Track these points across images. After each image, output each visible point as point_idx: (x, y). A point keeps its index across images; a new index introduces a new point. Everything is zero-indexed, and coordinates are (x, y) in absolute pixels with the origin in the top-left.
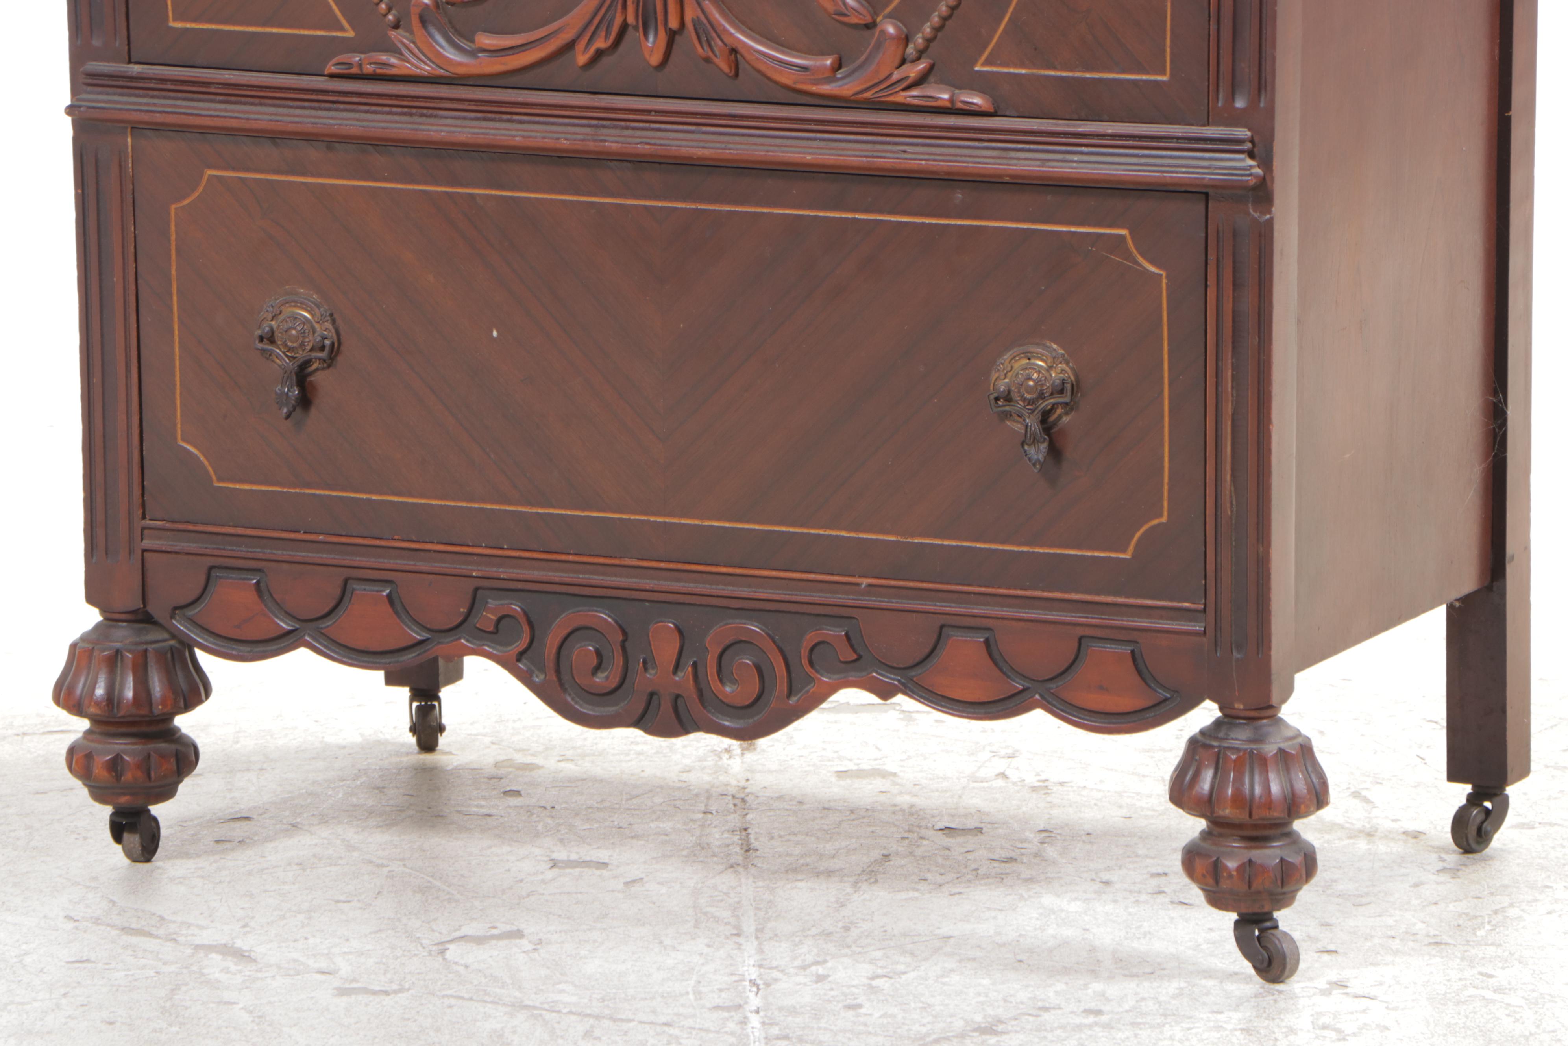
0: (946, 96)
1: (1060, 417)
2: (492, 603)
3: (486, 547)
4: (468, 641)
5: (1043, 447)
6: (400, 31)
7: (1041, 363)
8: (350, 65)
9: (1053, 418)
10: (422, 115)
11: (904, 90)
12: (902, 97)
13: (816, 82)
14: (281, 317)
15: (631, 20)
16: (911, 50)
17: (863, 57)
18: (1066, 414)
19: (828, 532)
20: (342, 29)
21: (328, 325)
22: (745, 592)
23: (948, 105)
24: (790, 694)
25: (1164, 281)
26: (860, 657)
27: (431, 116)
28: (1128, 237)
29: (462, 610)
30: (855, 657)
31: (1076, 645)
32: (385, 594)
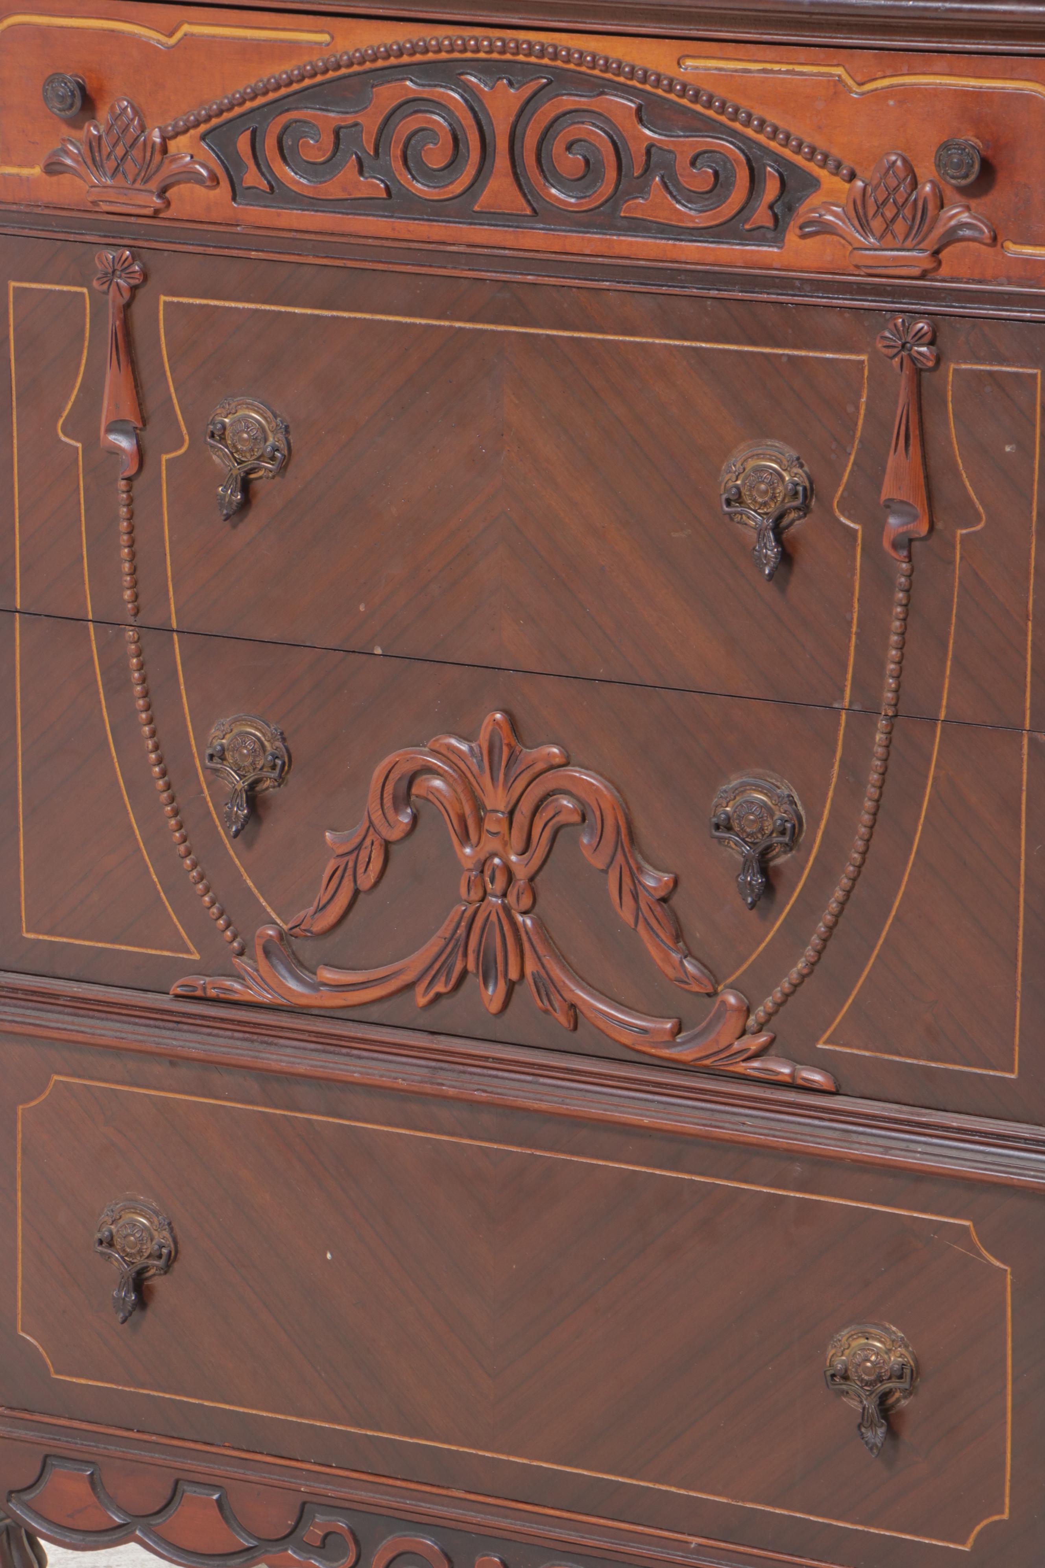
0: (786, 1070)
1: (898, 1400)
2: (319, 1518)
3: (315, 1463)
4: (295, 1552)
5: (881, 1431)
6: (244, 958)
7: (878, 1344)
8: (194, 988)
9: (891, 1400)
10: (263, 1042)
11: (744, 1061)
12: (742, 1068)
13: (656, 1045)
14: (121, 1222)
15: (471, 966)
16: (752, 1021)
17: (704, 1024)
18: (905, 1398)
19: (657, 1486)
20: (188, 951)
21: (166, 1233)
22: (573, 1537)
23: (789, 1079)
25: (1009, 1277)
27: (271, 1044)
28: (972, 1228)
29: (289, 1522)
32: (215, 1497)
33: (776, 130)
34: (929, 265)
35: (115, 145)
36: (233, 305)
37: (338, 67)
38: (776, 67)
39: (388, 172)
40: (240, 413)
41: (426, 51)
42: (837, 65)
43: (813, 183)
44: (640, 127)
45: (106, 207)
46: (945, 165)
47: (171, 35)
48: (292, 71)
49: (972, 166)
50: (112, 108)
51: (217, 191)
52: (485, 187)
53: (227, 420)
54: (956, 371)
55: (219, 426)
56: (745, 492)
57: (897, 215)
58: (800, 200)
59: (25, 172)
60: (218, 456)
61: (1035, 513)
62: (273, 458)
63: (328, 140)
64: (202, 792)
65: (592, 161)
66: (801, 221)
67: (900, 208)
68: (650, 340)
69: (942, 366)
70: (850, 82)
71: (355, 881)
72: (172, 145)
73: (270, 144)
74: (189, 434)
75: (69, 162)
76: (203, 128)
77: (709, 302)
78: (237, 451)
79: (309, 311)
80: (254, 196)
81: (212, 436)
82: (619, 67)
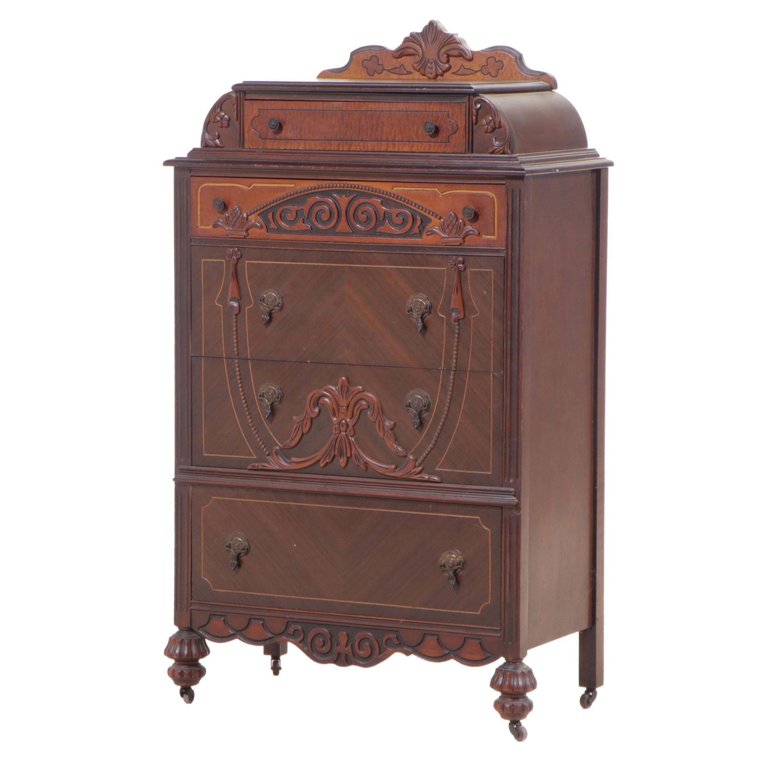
0: (427, 477)
1: (459, 572)
2: (292, 626)
3: (291, 609)
4: (285, 637)
5: (454, 580)
6: (270, 456)
7: (454, 556)
8: (255, 466)
9: (457, 572)
10: (275, 481)
11: (415, 475)
12: (415, 477)
13: (390, 472)
14: (233, 540)
15: (336, 454)
16: (417, 464)
17: (403, 466)
18: (461, 571)
19: (392, 605)
20: (253, 456)
21: (246, 543)
22: (367, 623)
23: (428, 480)
24: (380, 653)
25: (490, 533)
26: (400, 643)
27: (277, 481)
28: (479, 519)
29: (284, 628)
30: (399, 643)
31: (463, 640)
32: (261, 623)
33: (419, 206)
34: (462, 242)
35: (233, 218)
36: (267, 262)
37: (297, 193)
38: (419, 189)
39: (312, 223)
40: (269, 294)
41: (322, 188)
42: (436, 188)
43: (430, 220)
44: (382, 207)
45: (230, 236)
46: (465, 214)
47: (249, 187)
48: (284, 195)
49: (472, 214)
50: (232, 208)
51: (263, 230)
52: (339, 225)
53: (265, 296)
54: (470, 271)
55: (263, 298)
56: (413, 308)
57: (453, 228)
58: (427, 225)
59: (207, 227)
60: (262, 307)
61: (492, 310)
62: (278, 306)
63: (294, 214)
64: (257, 407)
65: (369, 217)
66: (427, 231)
67: (453, 226)
68: (386, 266)
69: (466, 270)
70: (439, 192)
71: (302, 430)
72: (250, 218)
73: (278, 215)
74: (254, 300)
75: (220, 224)
76: (258, 212)
77: (402, 255)
78: (268, 304)
79: (289, 263)
80: (273, 231)
81: (261, 300)
82: (376, 190)
